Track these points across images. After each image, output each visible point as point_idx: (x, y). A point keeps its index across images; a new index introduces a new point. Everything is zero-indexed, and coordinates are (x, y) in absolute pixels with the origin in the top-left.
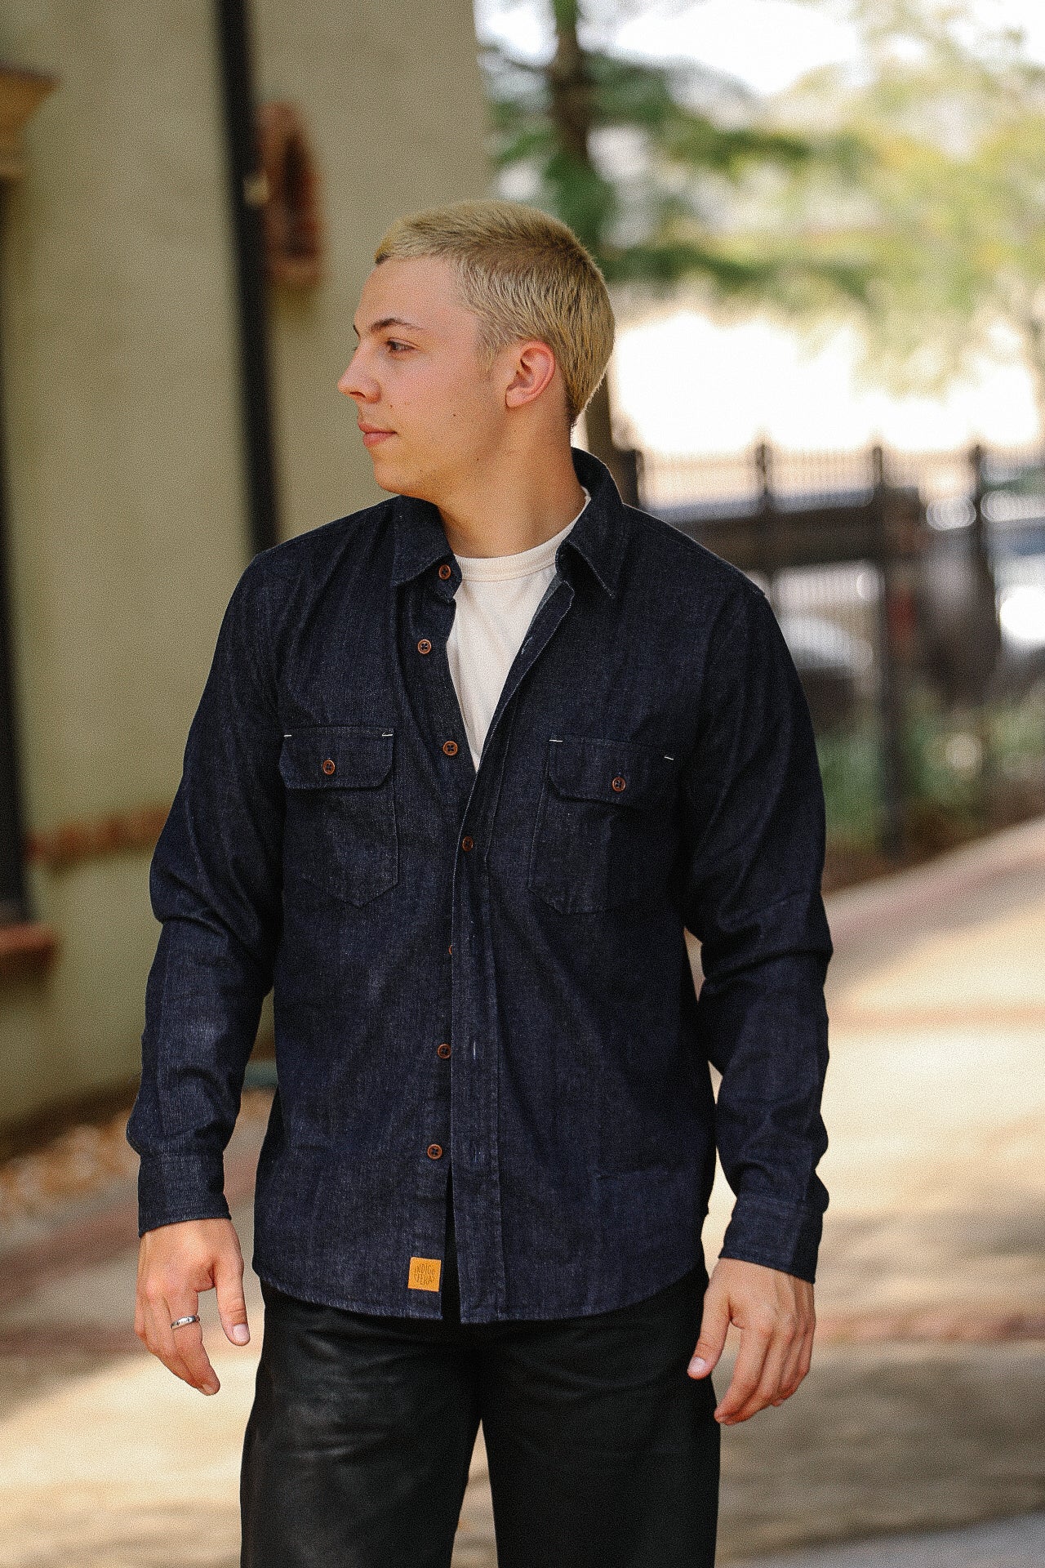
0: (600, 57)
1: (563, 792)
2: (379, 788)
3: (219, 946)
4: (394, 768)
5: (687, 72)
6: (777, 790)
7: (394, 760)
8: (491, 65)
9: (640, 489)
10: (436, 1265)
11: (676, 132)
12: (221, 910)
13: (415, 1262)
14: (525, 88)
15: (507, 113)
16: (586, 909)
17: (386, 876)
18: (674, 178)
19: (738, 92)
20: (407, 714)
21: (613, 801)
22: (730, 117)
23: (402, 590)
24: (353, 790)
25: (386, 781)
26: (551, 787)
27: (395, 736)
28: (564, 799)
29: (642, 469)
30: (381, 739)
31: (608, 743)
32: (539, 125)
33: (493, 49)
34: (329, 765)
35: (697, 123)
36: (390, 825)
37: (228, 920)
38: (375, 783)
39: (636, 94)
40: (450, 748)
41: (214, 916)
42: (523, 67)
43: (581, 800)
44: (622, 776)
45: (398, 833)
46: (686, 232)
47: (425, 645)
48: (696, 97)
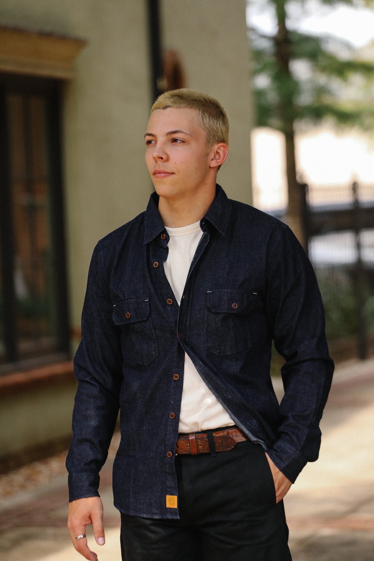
0: (295, 33)
1: (213, 311)
2: (147, 320)
3: (95, 391)
4: (151, 312)
5: (327, 38)
6: (302, 301)
7: (150, 309)
8: (253, 36)
9: (307, 198)
10: (175, 498)
11: (323, 62)
12: (97, 377)
13: (168, 497)
14: (266, 45)
15: (258, 54)
16: (229, 354)
17: (154, 353)
18: (322, 79)
19: (348, 46)
20: (152, 291)
21: (233, 312)
22: (344, 55)
23: (148, 245)
24: (138, 322)
25: (148, 317)
26: (209, 310)
27: (149, 299)
28: (214, 313)
29: (308, 190)
30: (145, 302)
31: (229, 291)
32: (271, 59)
33: (253, 30)
34: (128, 314)
35: (331, 58)
36: (152, 334)
37: (99, 380)
38: (145, 319)
39: (307, 47)
40: (170, 302)
41: (94, 379)
42: (264, 36)
43: (221, 313)
44: (236, 303)
45: (156, 337)
46: (327, 100)
47: (156, 264)
48: (331, 48)
